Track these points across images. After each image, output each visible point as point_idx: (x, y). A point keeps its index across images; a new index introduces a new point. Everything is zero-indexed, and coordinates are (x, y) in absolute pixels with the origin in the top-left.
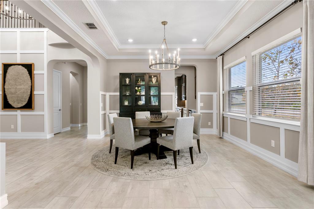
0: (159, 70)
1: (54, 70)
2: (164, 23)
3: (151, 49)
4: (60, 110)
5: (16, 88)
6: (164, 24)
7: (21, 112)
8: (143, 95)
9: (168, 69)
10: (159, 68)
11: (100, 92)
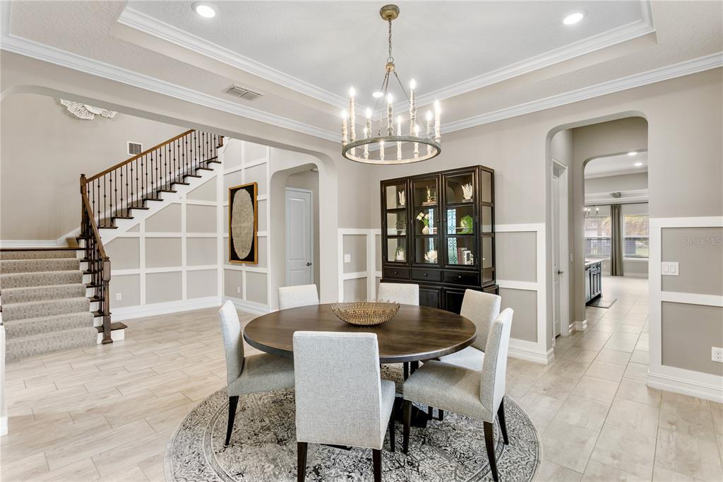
0: (403, 162)
1: (287, 188)
2: (389, 13)
3: (400, 114)
4: (308, 264)
5: (241, 227)
6: (390, 18)
7: (246, 266)
8: (431, 236)
9: (427, 154)
10: (402, 159)
11: (339, 230)
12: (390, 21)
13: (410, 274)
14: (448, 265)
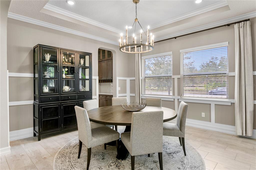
2: (136, 1)
12: (136, 4)
13: (60, 99)
14: (79, 92)
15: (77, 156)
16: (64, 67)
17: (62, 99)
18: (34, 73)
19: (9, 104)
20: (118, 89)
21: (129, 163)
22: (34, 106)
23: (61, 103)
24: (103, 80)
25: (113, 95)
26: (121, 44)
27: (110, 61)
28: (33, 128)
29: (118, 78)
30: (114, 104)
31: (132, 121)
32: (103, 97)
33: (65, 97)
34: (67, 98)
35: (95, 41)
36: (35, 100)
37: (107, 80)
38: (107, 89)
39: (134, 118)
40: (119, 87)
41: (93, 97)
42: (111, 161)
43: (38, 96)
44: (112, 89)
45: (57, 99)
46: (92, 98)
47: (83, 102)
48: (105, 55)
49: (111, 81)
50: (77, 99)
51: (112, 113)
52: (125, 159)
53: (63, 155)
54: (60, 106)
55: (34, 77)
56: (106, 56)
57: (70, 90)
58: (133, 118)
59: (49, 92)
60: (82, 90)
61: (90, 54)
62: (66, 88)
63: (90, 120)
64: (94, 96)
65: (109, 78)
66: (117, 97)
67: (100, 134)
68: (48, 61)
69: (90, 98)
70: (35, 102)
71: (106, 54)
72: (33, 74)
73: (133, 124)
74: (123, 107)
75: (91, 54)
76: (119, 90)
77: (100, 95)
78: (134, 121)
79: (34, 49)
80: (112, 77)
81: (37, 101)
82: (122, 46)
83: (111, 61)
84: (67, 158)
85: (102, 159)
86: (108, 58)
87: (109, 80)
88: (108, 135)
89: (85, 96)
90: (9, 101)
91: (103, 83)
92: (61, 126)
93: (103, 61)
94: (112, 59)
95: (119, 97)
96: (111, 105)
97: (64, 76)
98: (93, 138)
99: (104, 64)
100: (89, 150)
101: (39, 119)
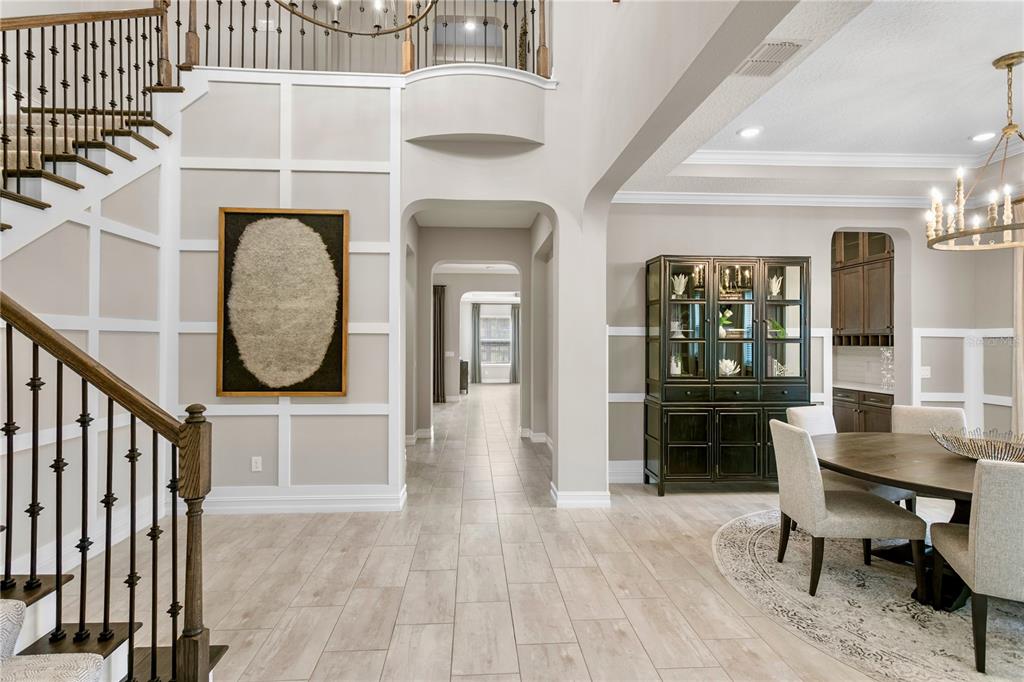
2: (1011, 60)
5: (276, 309)
6: (1011, 65)
12: (1010, 71)
13: (711, 394)
14: (767, 378)
15: (775, 554)
16: (723, 309)
17: (717, 397)
18: (647, 326)
19: (608, 398)
20: (920, 372)
21: (966, 624)
22: (646, 407)
23: (714, 406)
24: (849, 337)
25: (893, 396)
26: (936, 230)
27: (879, 265)
28: (642, 462)
29: (918, 333)
30: (899, 425)
31: (975, 488)
32: (847, 397)
33: (724, 390)
34: (729, 395)
35: (820, 212)
36: (648, 392)
37: (867, 337)
38: (868, 372)
39: (983, 478)
40: (923, 365)
41: (814, 397)
42: (893, 601)
43: (658, 384)
44: (892, 370)
45: (703, 395)
46: (812, 400)
47: (785, 410)
48: (858, 244)
49: (887, 340)
50: (761, 401)
51: (893, 456)
52: (950, 612)
53: (731, 542)
54: (713, 414)
55: (647, 336)
56: (861, 248)
57: (738, 370)
58: (980, 477)
59: (684, 375)
60: (776, 373)
61: (803, 262)
62: (728, 367)
63: (821, 465)
64: (815, 392)
65: (877, 328)
66: (916, 404)
67: (853, 508)
68: (681, 293)
69: (804, 400)
70: (649, 398)
71: (860, 242)
72: (644, 328)
73: (979, 495)
74: (944, 443)
75: (807, 259)
76: (923, 379)
77: (836, 391)
78: (984, 487)
79: (648, 267)
80: (891, 327)
81: (657, 395)
82: (937, 235)
83: (883, 267)
84: (747, 552)
85: (859, 586)
86: (870, 254)
87: (876, 337)
88: (882, 516)
89: (786, 392)
90: (610, 392)
91: (849, 347)
92: (715, 470)
93: (849, 267)
94: (891, 260)
95: (923, 403)
96: (888, 429)
97: (722, 332)
98: (829, 512)
99: (851, 279)
100: (819, 544)
101: (661, 443)
